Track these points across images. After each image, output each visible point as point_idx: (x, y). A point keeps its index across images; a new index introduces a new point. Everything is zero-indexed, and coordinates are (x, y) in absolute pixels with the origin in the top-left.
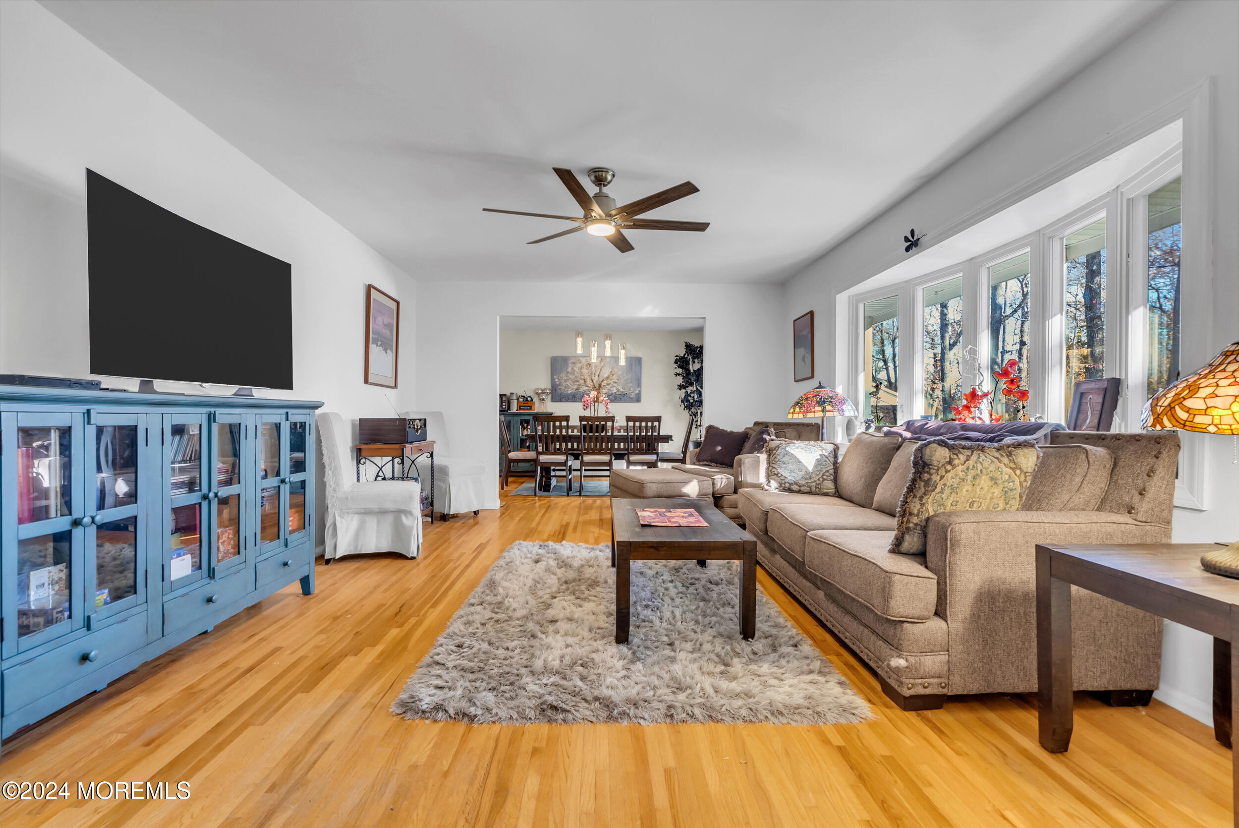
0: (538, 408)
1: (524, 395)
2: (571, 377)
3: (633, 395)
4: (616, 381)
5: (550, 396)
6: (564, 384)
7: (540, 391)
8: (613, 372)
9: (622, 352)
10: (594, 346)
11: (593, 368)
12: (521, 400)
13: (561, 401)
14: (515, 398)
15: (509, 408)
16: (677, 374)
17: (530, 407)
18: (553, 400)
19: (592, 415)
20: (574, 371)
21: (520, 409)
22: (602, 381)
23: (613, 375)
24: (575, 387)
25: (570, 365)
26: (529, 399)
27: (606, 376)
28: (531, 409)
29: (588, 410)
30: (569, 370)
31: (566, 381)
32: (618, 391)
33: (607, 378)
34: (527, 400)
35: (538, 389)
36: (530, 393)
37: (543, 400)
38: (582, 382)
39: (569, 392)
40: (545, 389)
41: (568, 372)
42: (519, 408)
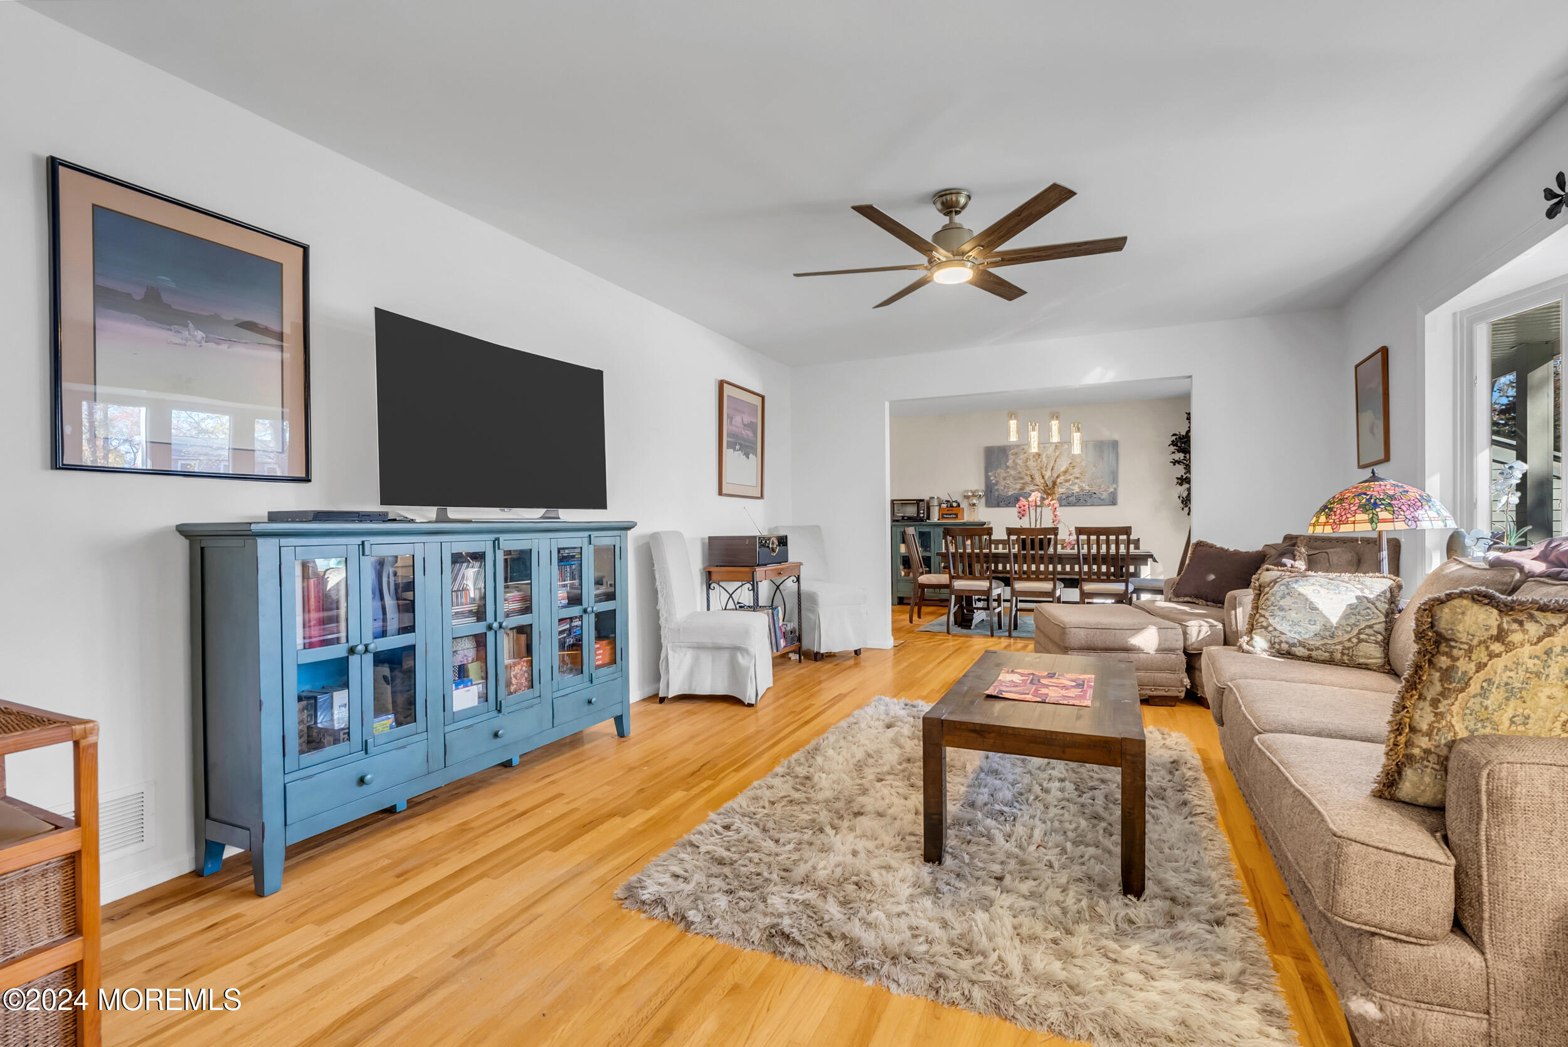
0: (968, 517)
1: (949, 499)
2: (1012, 472)
3: (1105, 495)
4: (1078, 475)
5: (983, 500)
6: (1003, 483)
7: (970, 494)
8: (1075, 464)
9: (1077, 436)
10: (1033, 430)
11: (1044, 460)
12: (944, 506)
13: (998, 505)
14: (935, 503)
15: (928, 518)
16: (1175, 462)
17: (956, 514)
18: (989, 504)
19: (1033, 526)
20: (1017, 464)
21: (943, 518)
22: (1058, 477)
23: (1073, 467)
24: (1018, 486)
25: (1011, 457)
26: (955, 504)
27: (1063, 469)
28: (957, 517)
29: (1026, 519)
30: (1010, 463)
31: (1004, 479)
32: (1082, 490)
33: (1065, 472)
34: (952, 506)
35: (967, 491)
36: (956, 497)
37: (974, 505)
38: (1028, 479)
39: (1010, 493)
40: (977, 491)
41: (1008, 467)
42: (942, 516)
